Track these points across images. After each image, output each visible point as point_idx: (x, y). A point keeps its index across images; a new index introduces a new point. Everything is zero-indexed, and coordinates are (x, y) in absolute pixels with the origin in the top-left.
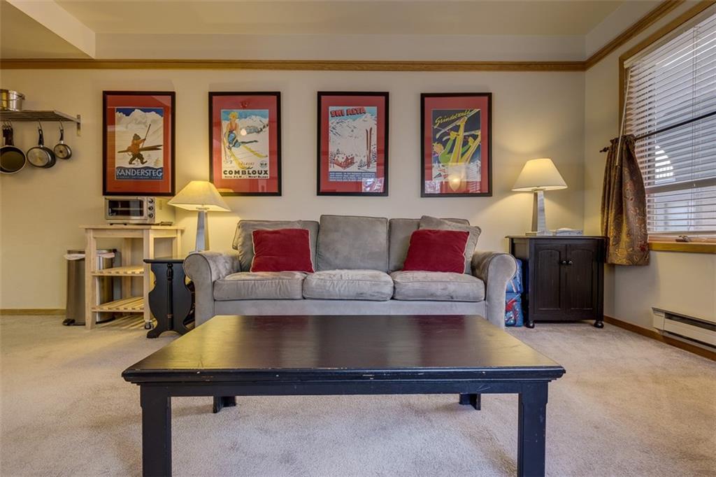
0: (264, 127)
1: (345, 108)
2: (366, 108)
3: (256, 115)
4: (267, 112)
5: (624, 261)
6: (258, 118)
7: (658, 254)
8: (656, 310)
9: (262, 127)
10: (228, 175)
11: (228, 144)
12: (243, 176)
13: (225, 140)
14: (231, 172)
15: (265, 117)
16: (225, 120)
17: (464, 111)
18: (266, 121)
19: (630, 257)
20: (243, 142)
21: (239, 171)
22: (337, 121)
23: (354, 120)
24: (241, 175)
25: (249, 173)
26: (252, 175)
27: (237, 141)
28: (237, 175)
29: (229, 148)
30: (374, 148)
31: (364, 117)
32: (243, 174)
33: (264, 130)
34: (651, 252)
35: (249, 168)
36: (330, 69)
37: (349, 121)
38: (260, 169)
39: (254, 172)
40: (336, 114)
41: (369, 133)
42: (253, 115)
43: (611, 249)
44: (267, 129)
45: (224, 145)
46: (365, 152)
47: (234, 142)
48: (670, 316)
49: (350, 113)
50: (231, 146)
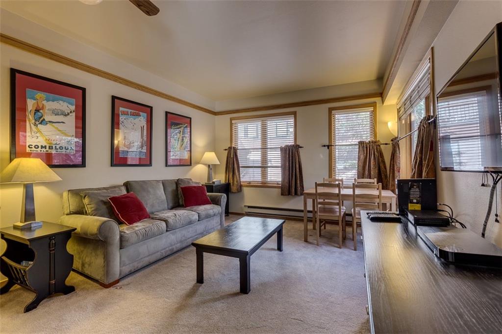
0: (71, 112)
1: (130, 111)
2: (141, 113)
3: (64, 101)
4: (73, 101)
5: (236, 191)
6: (65, 104)
7: (244, 188)
8: (245, 206)
9: (69, 112)
10: (34, 149)
11: (34, 121)
12: (50, 151)
13: (30, 117)
14: (37, 147)
15: (72, 105)
16: (30, 98)
17: (182, 124)
18: (73, 108)
19: (237, 190)
20: (50, 122)
21: (46, 146)
22: (125, 118)
23: (135, 119)
24: (47, 149)
25: (56, 148)
26: (59, 150)
27: (44, 120)
28: (43, 149)
29: (35, 125)
30: (145, 139)
31: (139, 118)
32: (49, 148)
33: (70, 114)
34: (242, 188)
35: (56, 144)
36: (120, 83)
37: (131, 119)
38: (67, 146)
39: (61, 148)
40: (124, 113)
41: (142, 128)
42: (62, 101)
43: (232, 187)
44: (74, 114)
45: (29, 121)
46: (140, 140)
47: (42, 121)
48: (249, 207)
49: (133, 114)
50: (37, 123)
